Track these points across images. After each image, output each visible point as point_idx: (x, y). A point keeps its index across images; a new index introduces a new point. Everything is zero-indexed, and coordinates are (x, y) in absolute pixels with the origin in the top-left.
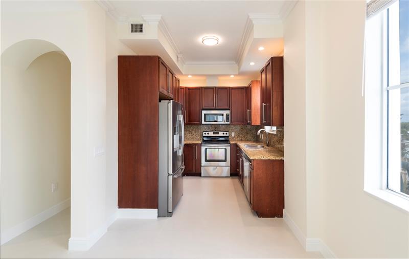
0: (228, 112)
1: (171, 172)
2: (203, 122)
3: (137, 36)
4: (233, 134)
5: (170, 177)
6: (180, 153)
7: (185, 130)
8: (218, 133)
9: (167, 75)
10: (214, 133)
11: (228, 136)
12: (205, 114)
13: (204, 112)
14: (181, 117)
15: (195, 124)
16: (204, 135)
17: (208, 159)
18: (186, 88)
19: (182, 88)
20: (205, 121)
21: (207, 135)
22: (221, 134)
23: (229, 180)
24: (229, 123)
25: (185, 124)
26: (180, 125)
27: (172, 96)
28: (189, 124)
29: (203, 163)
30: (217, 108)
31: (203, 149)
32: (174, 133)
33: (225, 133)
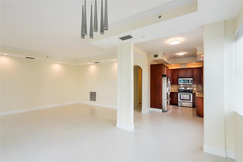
0: (192, 79)
1: (166, 99)
2: (179, 83)
3: (156, 58)
4: (195, 89)
5: (166, 100)
6: (169, 94)
7: (171, 87)
8: (187, 88)
9: (164, 68)
10: (185, 88)
11: (192, 90)
12: (180, 80)
13: (179, 79)
14: (169, 82)
15: (175, 84)
16: (180, 89)
17: (181, 99)
18: (171, 69)
19: (170, 70)
20: (180, 83)
21: (181, 89)
22: (188, 89)
23: (192, 108)
24: (192, 84)
25: (171, 84)
26: (169, 84)
27: (166, 74)
28: (173, 84)
29: (179, 100)
30: (186, 77)
31: (179, 94)
32: (167, 87)
33: (190, 88)
